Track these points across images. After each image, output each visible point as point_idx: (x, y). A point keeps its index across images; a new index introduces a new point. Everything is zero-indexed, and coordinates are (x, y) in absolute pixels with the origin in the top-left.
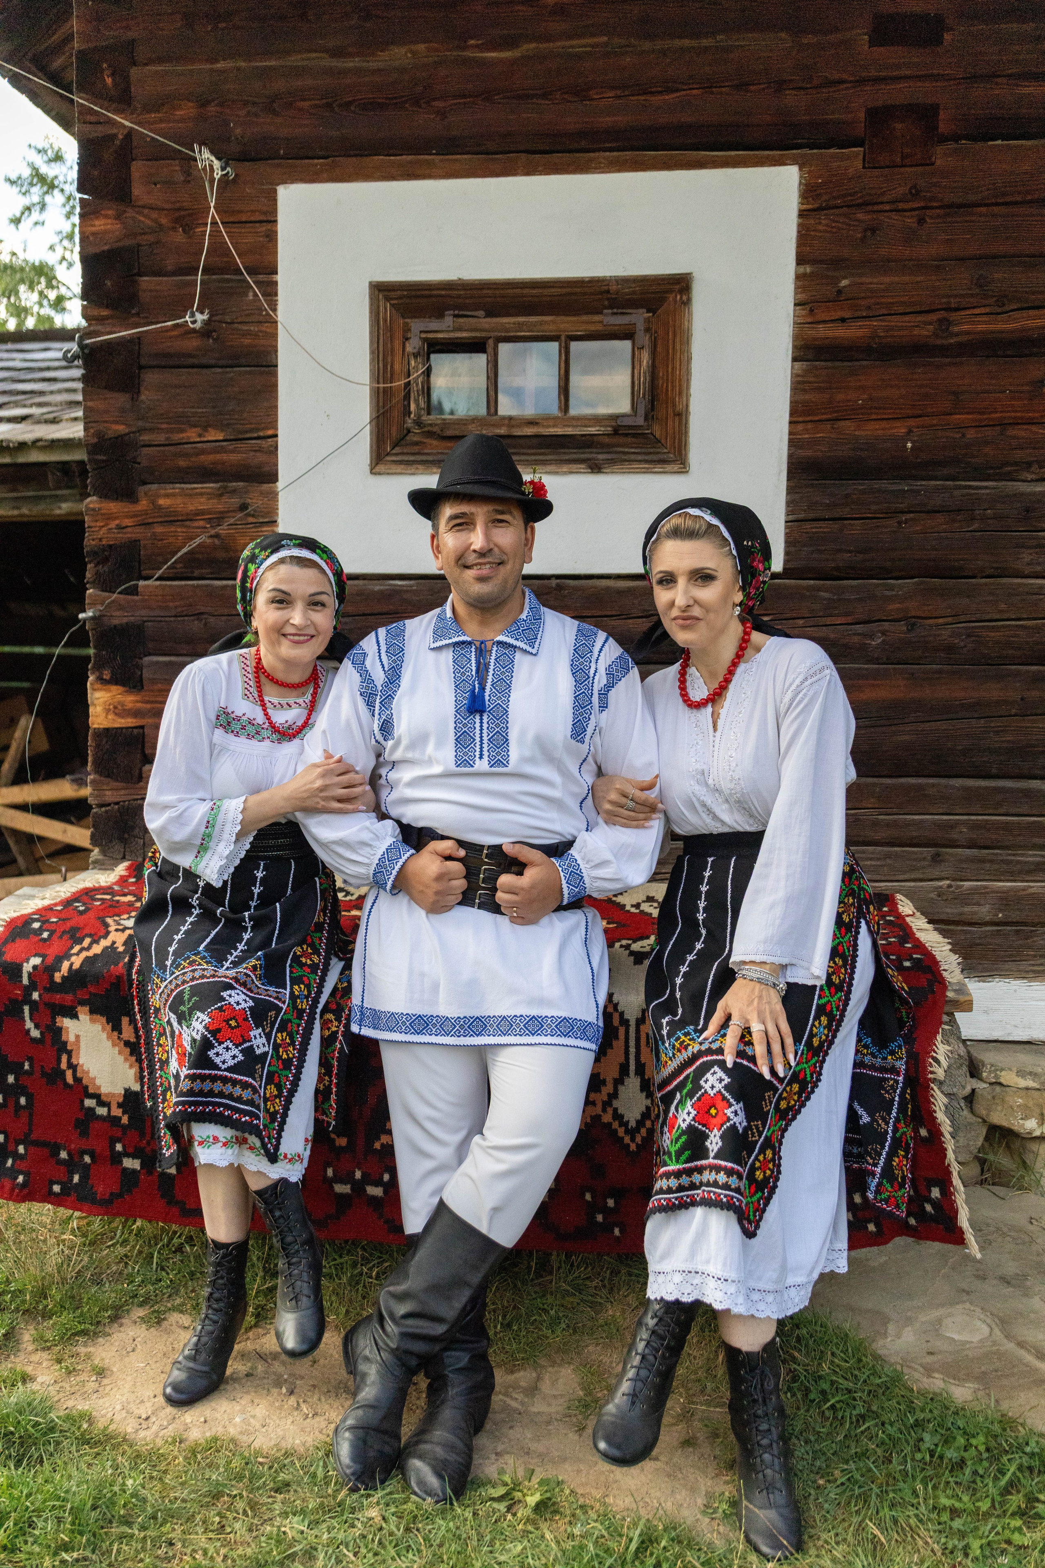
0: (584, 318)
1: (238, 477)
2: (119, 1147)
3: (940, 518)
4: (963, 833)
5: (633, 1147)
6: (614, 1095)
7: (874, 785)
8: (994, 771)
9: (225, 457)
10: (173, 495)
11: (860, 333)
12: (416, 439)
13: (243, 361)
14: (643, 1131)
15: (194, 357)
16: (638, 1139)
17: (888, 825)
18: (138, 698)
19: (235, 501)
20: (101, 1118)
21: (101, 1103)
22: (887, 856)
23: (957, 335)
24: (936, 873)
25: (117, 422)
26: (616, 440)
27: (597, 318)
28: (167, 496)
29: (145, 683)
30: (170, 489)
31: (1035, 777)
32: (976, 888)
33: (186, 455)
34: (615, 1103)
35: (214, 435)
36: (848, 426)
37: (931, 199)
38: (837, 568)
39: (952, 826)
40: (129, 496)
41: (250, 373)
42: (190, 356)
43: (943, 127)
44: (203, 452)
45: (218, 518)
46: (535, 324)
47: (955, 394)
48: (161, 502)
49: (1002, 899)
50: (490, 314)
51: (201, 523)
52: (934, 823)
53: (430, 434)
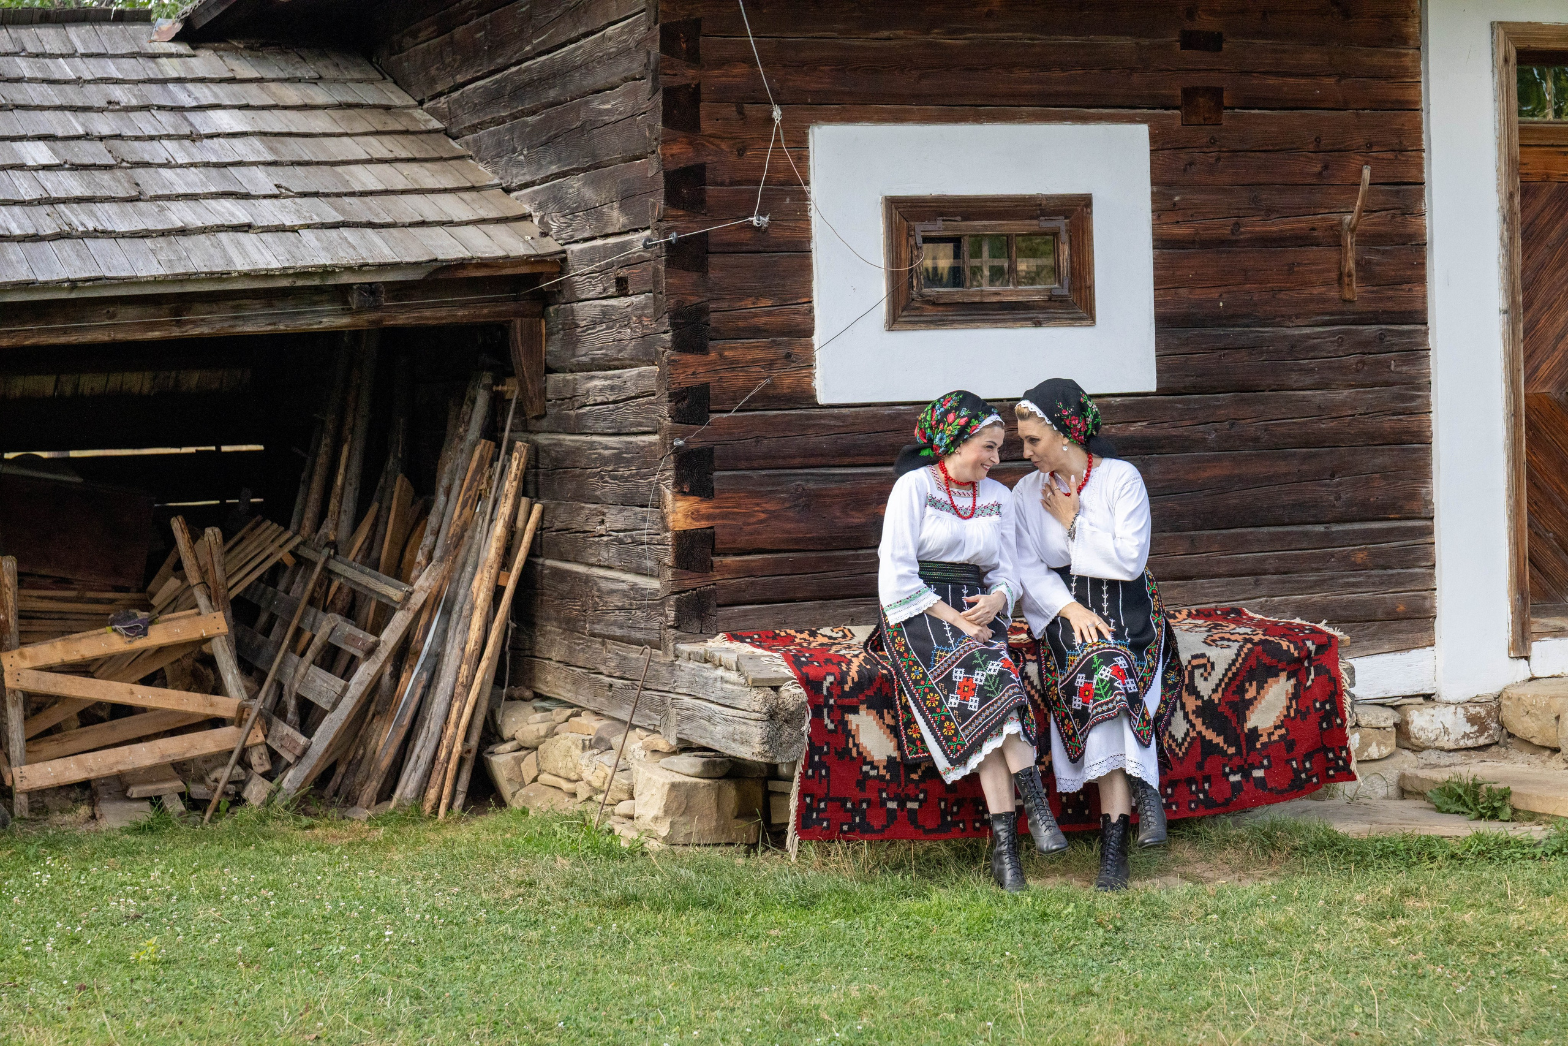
0: (1027, 222)
1: (784, 334)
2: (884, 795)
3: (1244, 353)
4: (1270, 565)
5: (1181, 754)
6: (1169, 723)
7: (1216, 535)
8: (1287, 520)
9: (772, 319)
10: (736, 348)
11: (1188, 231)
12: (917, 305)
13: (784, 248)
14: (1186, 744)
15: (748, 245)
16: (1183, 749)
17: (1226, 562)
18: (710, 505)
19: (783, 351)
20: (874, 777)
21: (874, 767)
22: (1228, 584)
23: (1245, 233)
24: (1257, 592)
25: (692, 294)
26: (1048, 304)
27: (1035, 222)
28: (731, 349)
29: (716, 492)
30: (733, 344)
31: (1309, 524)
32: (1282, 601)
33: (745, 318)
34: (1170, 729)
35: (766, 302)
36: (1183, 292)
37: (1221, 147)
38: (1185, 388)
39: (1264, 560)
40: (702, 349)
41: (789, 257)
42: (742, 244)
43: (1226, 102)
44: (755, 315)
45: (770, 364)
46: (995, 226)
47: (1245, 270)
48: (726, 353)
49: (1297, 607)
50: (966, 218)
51: (758, 369)
52: (1254, 558)
53: (928, 302)
